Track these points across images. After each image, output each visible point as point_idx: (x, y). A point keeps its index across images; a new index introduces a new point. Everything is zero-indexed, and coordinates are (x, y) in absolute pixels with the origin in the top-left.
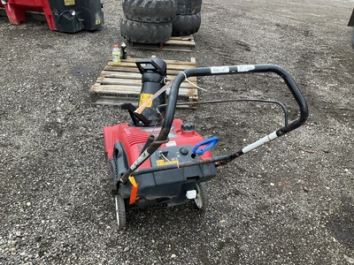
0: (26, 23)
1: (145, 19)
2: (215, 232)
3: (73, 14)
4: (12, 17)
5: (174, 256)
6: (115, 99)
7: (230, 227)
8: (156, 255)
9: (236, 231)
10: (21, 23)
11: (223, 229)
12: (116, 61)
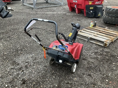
0: (80, 13)
1: (110, 15)
2: (70, 80)
3: (91, 12)
4: (77, 11)
5: (54, 77)
6: (81, 37)
7: (76, 81)
8: (51, 74)
9: (77, 83)
10: (79, 13)
11: (73, 80)
12: (91, 26)
